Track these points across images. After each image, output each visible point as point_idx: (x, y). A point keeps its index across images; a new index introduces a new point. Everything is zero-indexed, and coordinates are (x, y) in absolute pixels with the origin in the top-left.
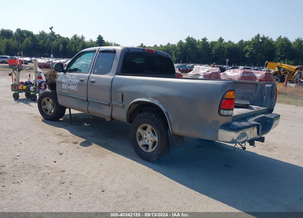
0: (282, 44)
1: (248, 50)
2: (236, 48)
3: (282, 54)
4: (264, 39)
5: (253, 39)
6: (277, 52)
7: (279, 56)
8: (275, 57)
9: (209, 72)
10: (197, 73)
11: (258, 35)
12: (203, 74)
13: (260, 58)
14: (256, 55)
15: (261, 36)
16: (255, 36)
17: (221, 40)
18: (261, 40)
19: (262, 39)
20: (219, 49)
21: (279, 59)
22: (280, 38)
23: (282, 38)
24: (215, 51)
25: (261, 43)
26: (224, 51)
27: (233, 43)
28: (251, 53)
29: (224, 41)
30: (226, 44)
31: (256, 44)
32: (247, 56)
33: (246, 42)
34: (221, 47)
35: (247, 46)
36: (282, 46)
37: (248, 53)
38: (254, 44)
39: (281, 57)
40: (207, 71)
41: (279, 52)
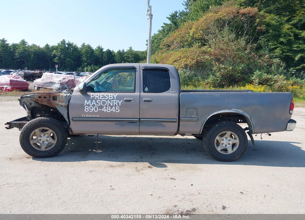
0: (87, 50)
1: (56, 55)
2: (43, 52)
3: (88, 60)
4: (70, 45)
5: (59, 44)
6: (83, 58)
7: (86, 62)
8: (83, 62)
9: (65, 80)
10: (50, 81)
11: (64, 41)
12: (60, 82)
13: (69, 63)
14: (64, 60)
15: (67, 42)
16: (61, 41)
17: (23, 42)
18: (67, 46)
19: (68, 44)
20: (24, 53)
21: (86, 64)
22: (84, 45)
23: (85, 45)
24: (19, 55)
25: (68, 48)
26: (29, 56)
27: (39, 47)
28: (60, 58)
29: (27, 44)
30: (31, 47)
31: (63, 49)
32: (56, 61)
33: (53, 47)
34: (25, 50)
35: (55, 51)
36: (87, 52)
37: (57, 58)
38: (61, 49)
39: (87, 62)
40: (63, 79)
41: (85, 58)
